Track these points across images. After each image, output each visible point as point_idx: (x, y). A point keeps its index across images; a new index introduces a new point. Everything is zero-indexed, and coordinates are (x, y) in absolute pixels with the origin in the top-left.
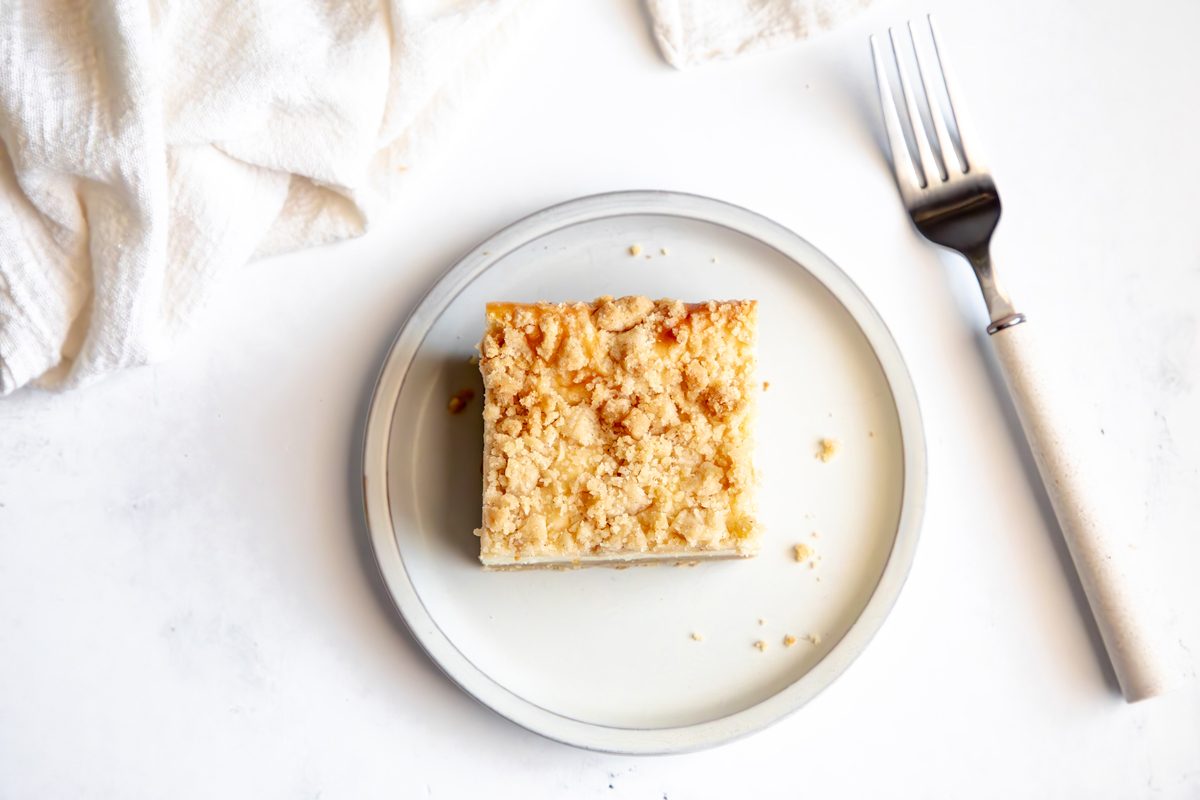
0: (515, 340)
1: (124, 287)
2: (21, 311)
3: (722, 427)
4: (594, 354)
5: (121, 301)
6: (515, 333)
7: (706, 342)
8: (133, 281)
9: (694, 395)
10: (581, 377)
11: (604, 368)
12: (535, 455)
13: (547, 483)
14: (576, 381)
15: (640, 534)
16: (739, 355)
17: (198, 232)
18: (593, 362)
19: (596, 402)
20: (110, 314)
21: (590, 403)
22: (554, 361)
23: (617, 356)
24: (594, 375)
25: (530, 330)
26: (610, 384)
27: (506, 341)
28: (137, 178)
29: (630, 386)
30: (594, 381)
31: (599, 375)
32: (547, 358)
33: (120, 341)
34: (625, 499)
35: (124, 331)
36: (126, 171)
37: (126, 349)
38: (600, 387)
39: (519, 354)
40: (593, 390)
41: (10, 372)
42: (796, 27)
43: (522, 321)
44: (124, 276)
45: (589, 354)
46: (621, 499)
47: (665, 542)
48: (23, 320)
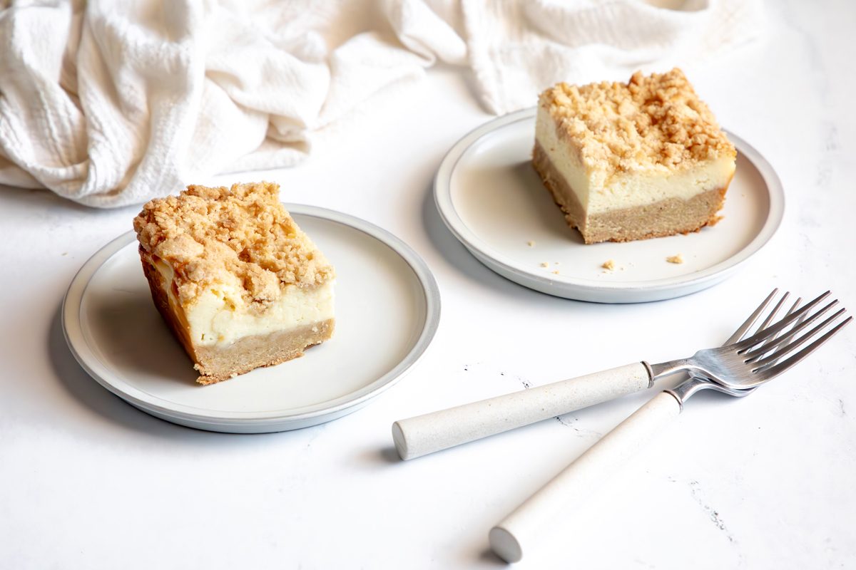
1: (171, 124)
2: (107, 139)
5: (168, 130)
8: (177, 122)
17: (214, 125)
20: (161, 138)
28: (188, 61)
33: (165, 155)
35: (168, 147)
36: (183, 58)
37: (167, 161)
41: (95, 170)
44: (172, 118)
48: (107, 144)
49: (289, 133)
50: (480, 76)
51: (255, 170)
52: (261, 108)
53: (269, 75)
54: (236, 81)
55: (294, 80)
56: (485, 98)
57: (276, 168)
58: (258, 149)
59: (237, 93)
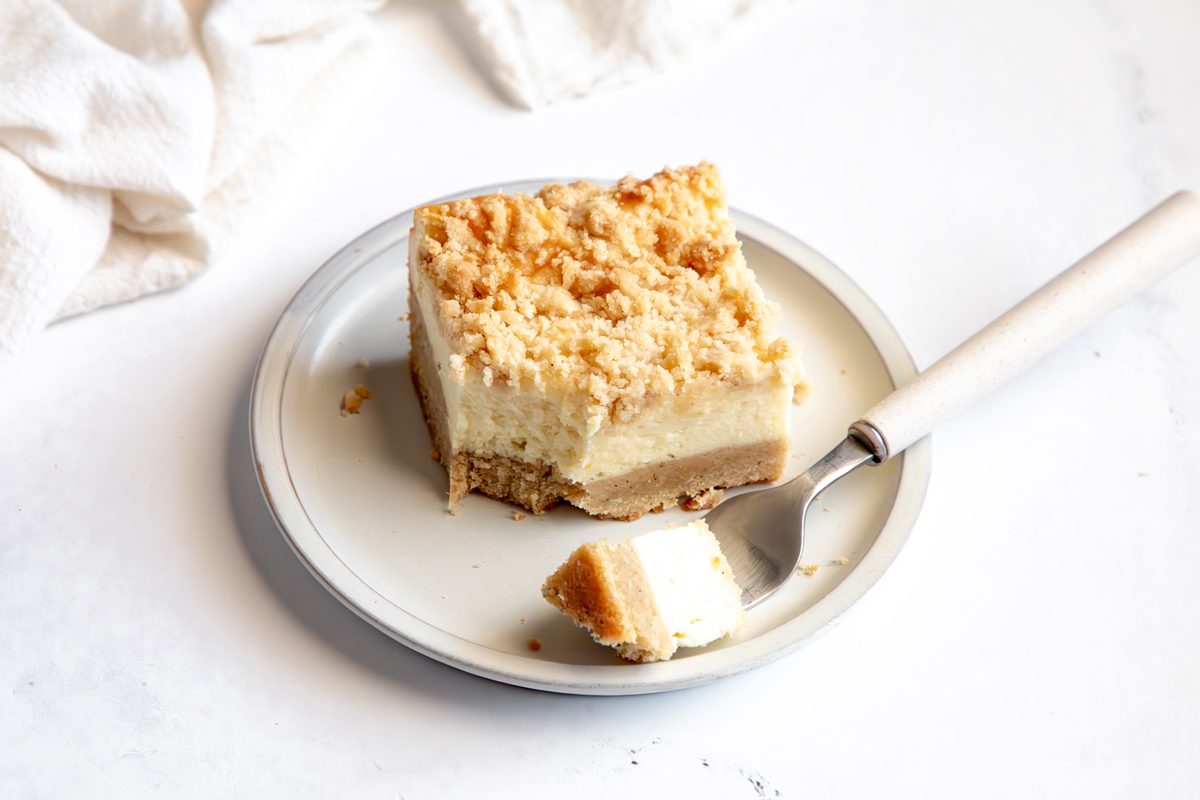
0: (458, 231)
3: (717, 277)
4: (554, 225)
6: (457, 221)
7: (674, 199)
9: (674, 256)
10: (544, 254)
11: (569, 237)
12: (514, 327)
13: (537, 351)
14: (540, 261)
15: (664, 373)
16: (711, 218)
18: (554, 232)
19: (568, 279)
21: (561, 281)
22: (511, 245)
23: (580, 221)
24: (558, 249)
25: (474, 214)
26: (579, 255)
27: (450, 235)
29: (602, 250)
30: (560, 255)
31: (565, 247)
32: (501, 240)
34: (634, 345)
38: (568, 259)
39: (466, 247)
40: (561, 264)
42: (648, 57)
43: (462, 208)
45: (547, 227)
46: (629, 348)
47: (694, 377)
49: (156, 220)
50: (484, 29)
51: (104, 307)
52: (99, 182)
53: (102, 109)
54: (43, 137)
55: (153, 112)
56: (503, 77)
57: (144, 296)
58: (103, 262)
59: (46, 158)
